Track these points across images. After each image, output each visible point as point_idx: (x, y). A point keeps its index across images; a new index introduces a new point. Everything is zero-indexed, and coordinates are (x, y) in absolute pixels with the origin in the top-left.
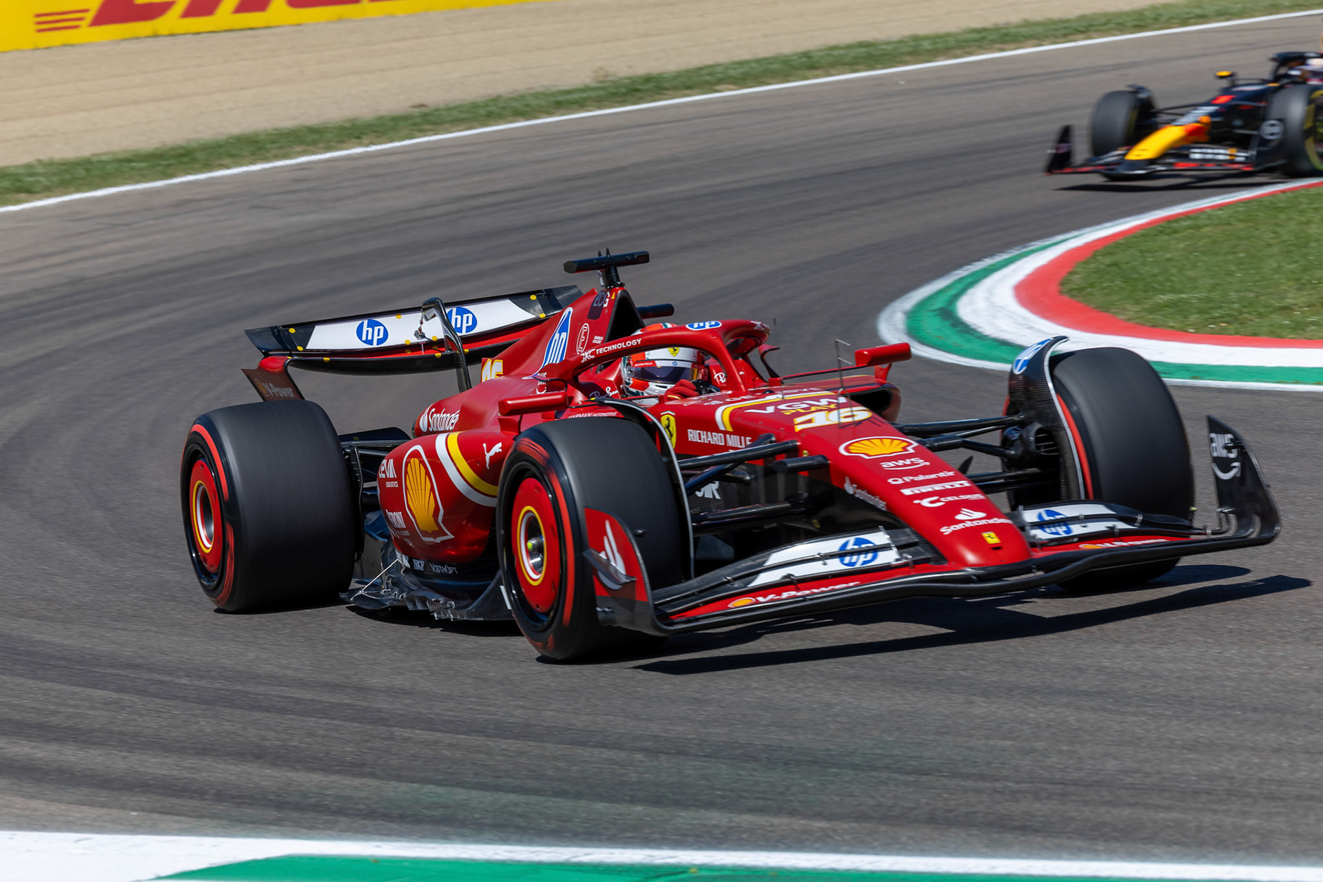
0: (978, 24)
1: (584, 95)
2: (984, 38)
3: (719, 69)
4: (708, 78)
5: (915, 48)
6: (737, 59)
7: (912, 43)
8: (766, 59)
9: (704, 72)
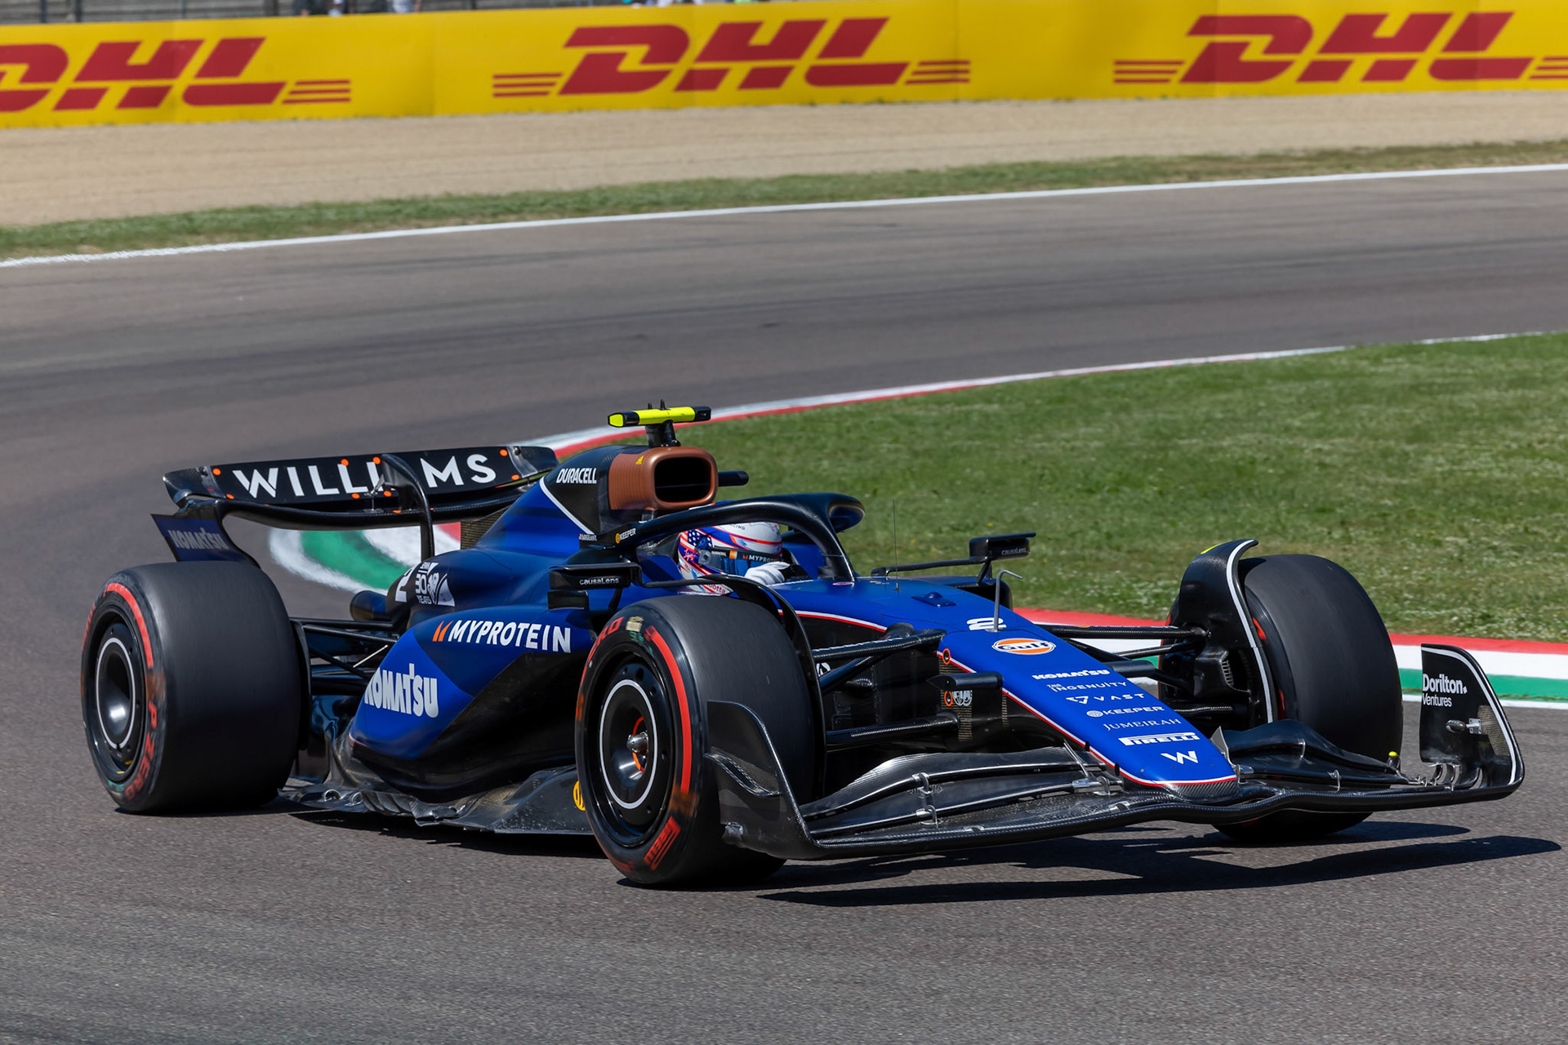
0: (392, 194)
2: (399, 211)
3: (82, 227)
4: (68, 236)
5: (317, 218)
6: (104, 216)
7: (313, 211)
8: (139, 218)
9: (66, 229)
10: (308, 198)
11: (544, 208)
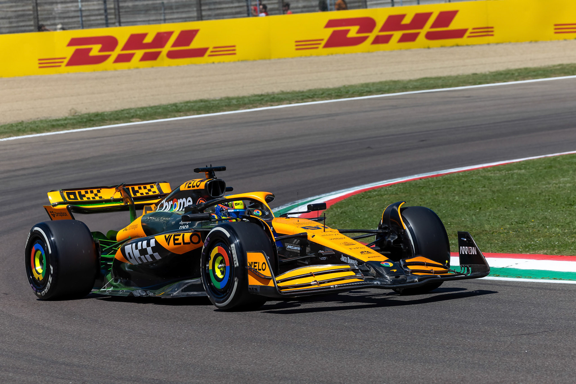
0: (259, 92)
1: (66, 122)
2: (262, 99)
3: (132, 111)
4: (127, 115)
5: (228, 103)
6: (140, 106)
7: (227, 101)
8: (155, 106)
9: (125, 112)
10: (223, 95)
11: (323, 96)
